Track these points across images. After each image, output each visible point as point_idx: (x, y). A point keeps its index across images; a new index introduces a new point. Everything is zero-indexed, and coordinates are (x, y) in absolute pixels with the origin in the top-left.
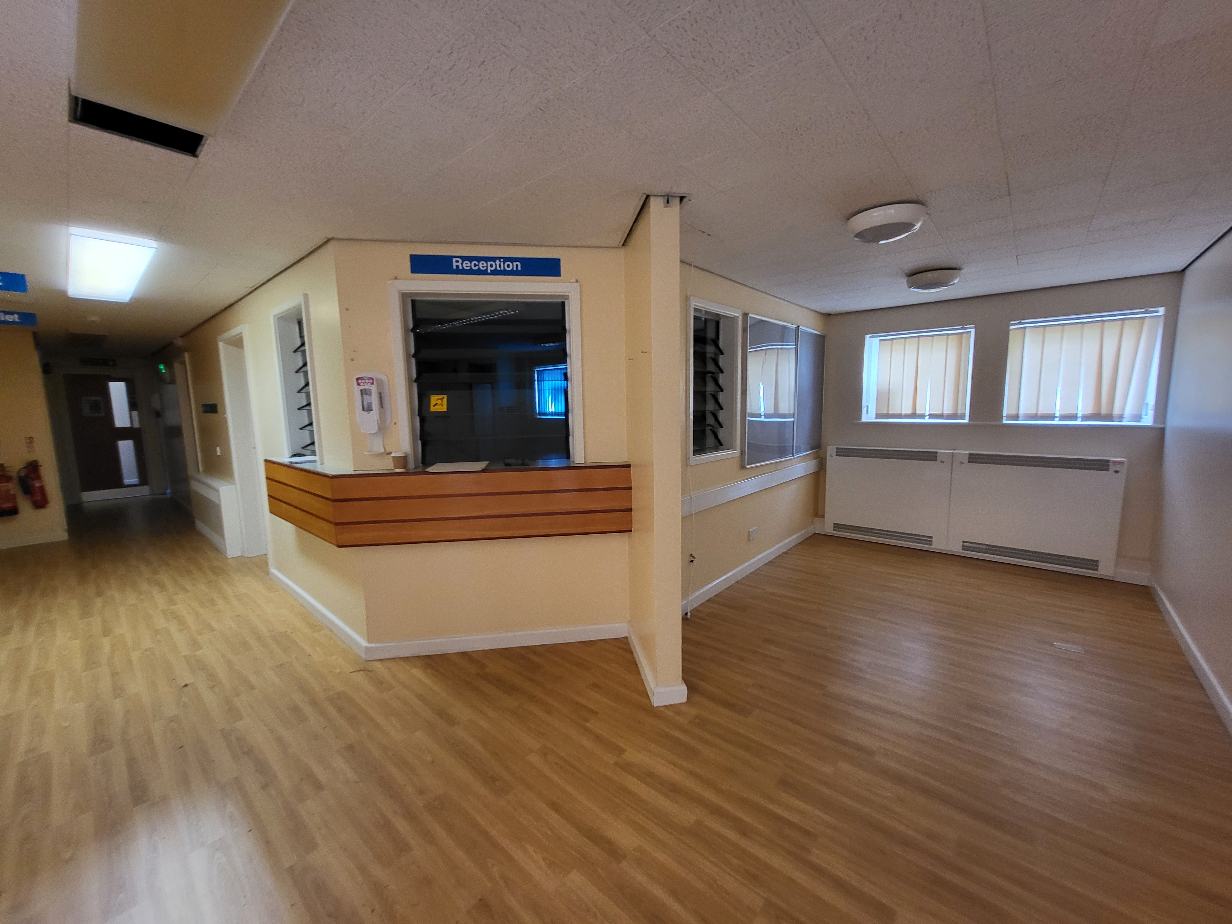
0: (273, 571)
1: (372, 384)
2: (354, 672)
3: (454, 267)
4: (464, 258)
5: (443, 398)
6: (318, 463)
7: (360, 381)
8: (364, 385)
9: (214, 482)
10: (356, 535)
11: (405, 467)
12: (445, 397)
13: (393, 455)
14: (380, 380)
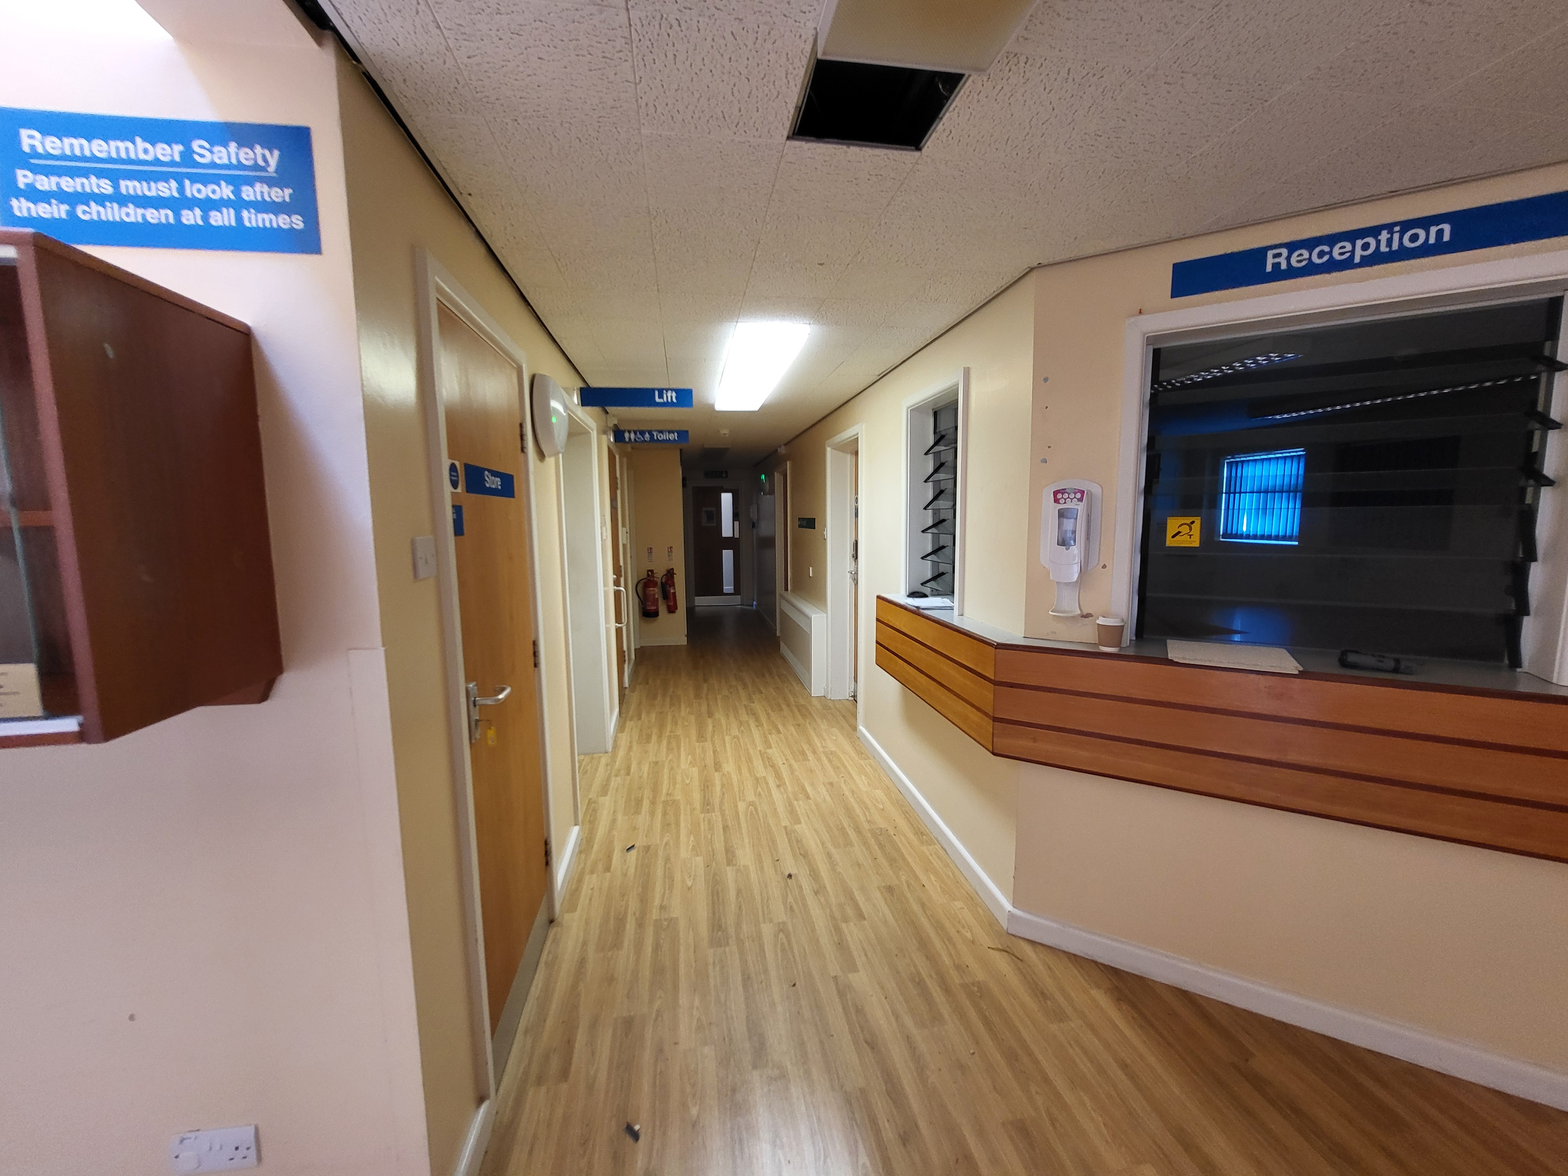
0: (862, 728)
1: (1081, 500)
2: (993, 949)
3: (1269, 268)
4: (1292, 247)
5: (1193, 522)
6: (956, 611)
7: (1059, 496)
8: (1065, 503)
9: (807, 608)
10: (1021, 743)
11: (1118, 645)
12: (1198, 521)
13: (1101, 621)
14: (1090, 494)
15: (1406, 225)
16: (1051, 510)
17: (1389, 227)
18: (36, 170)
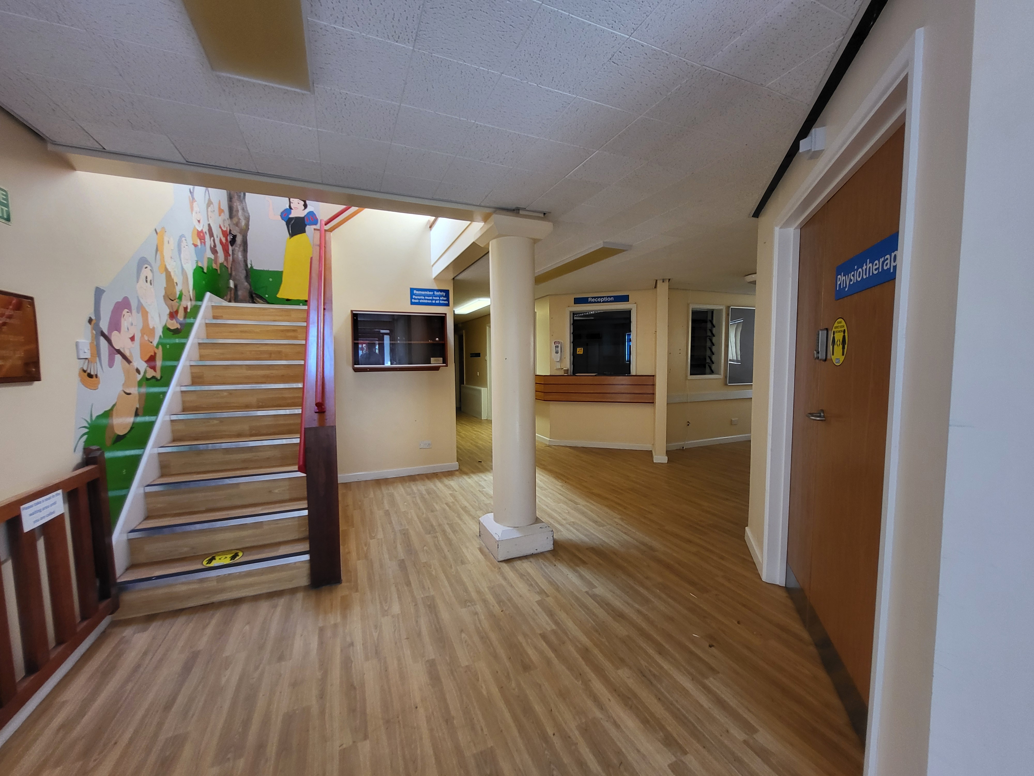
3: (589, 301)
4: (592, 298)
5: (581, 349)
7: (555, 343)
11: (567, 373)
13: (563, 369)
14: (561, 342)
15: (608, 297)
16: (554, 346)
17: (606, 297)
18: (415, 296)
